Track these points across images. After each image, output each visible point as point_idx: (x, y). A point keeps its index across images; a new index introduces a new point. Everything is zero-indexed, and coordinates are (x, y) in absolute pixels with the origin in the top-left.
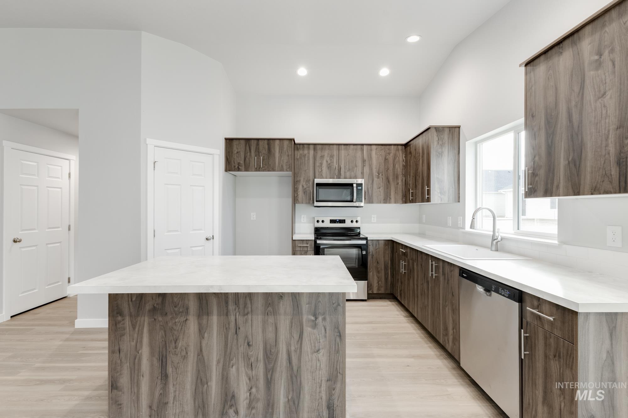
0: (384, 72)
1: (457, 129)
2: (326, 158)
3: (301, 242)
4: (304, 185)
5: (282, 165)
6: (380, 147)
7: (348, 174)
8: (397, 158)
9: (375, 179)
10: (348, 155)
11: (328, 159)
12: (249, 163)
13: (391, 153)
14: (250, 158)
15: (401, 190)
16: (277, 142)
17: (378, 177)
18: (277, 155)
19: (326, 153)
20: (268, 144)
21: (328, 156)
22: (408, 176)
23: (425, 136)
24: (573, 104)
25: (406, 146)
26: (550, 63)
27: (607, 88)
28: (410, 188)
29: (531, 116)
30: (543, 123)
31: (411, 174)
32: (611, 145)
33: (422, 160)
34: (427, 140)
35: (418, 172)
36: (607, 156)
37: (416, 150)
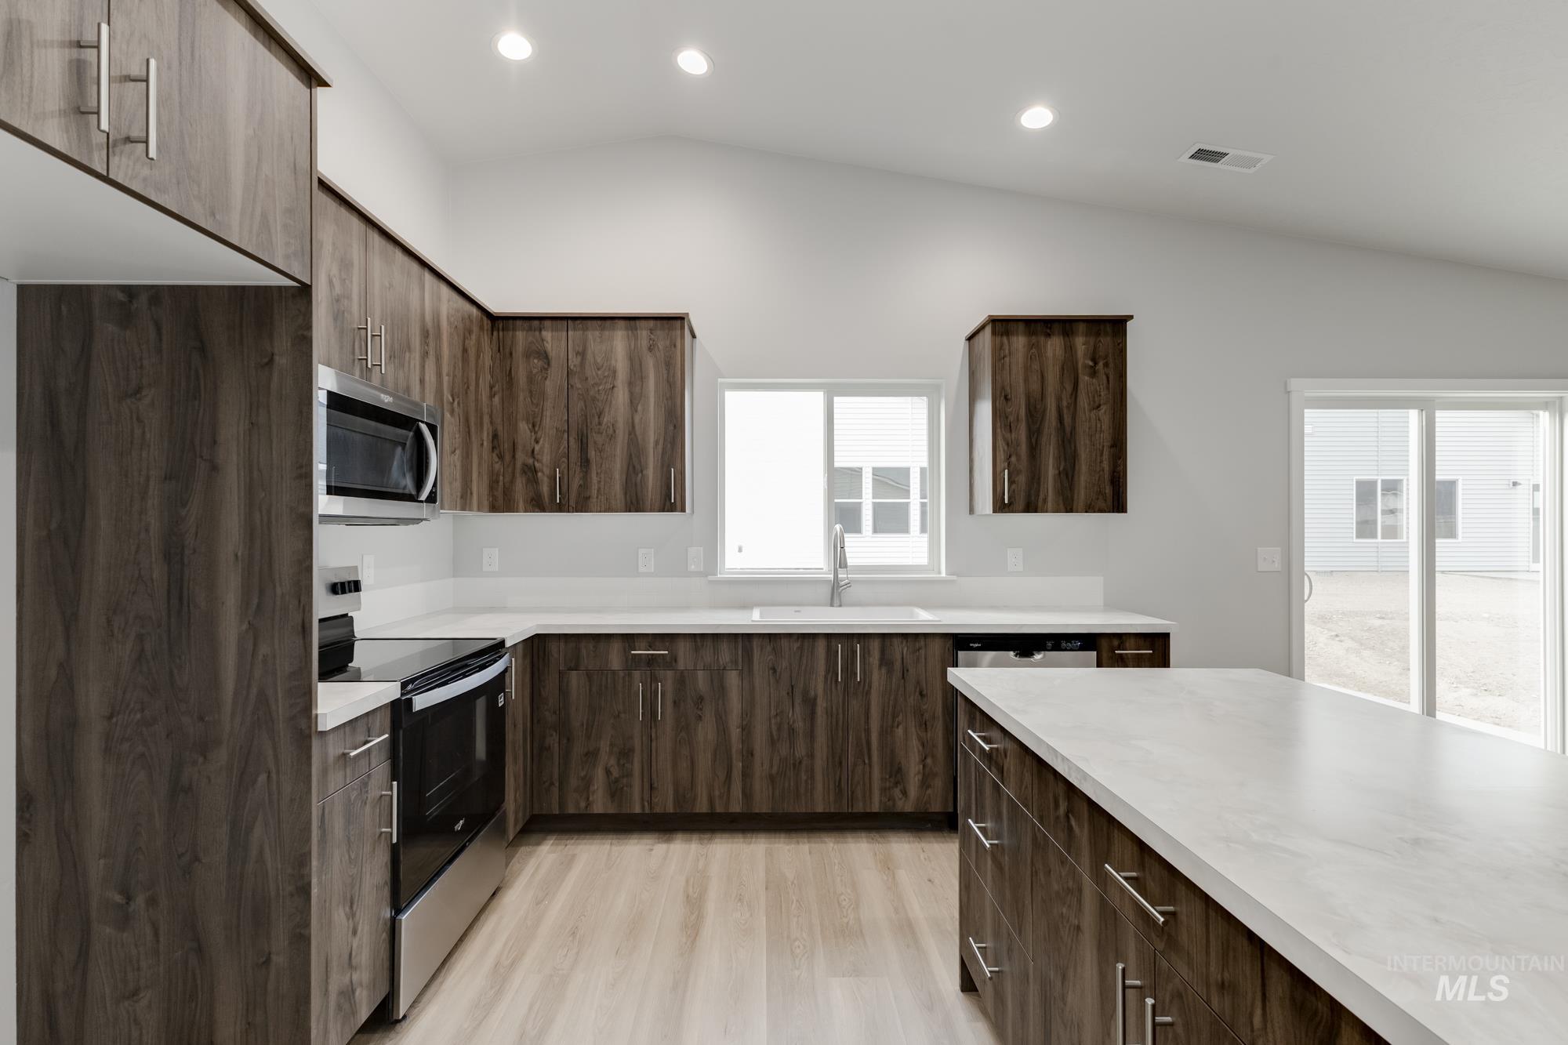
8: (482, 355)
13: (473, 331)
22: (523, 427)
23: (651, 331)
24: (1065, 404)
25: (499, 323)
26: (1034, 339)
27: (1102, 402)
28: (537, 464)
29: (1002, 398)
30: (1023, 412)
31: (548, 422)
32: (1105, 462)
33: (631, 393)
34: (661, 345)
35: (600, 424)
36: (1101, 473)
37: (582, 354)
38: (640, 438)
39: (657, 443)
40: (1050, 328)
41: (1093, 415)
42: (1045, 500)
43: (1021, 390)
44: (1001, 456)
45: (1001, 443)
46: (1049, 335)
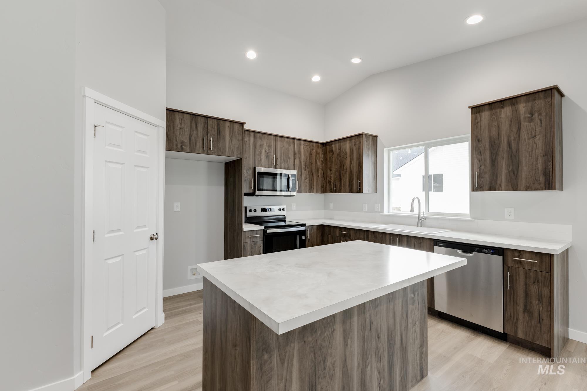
0: (316, 78)
1: (376, 137)
2: (265, 147)
3: (251, 232)
4: (245, 172)
5: (232, 150)
6: (306, 142)
7: (283, 165)
8: (318, 154)
9: (303, 171)
10: (283, 146)
11: (267, 148)
12: (196, 144)
13: (314, 149)
14: (196, 137)
15: (320, 182)
16: (228, 124)
17: (305, 170)
18: (227, 138)
19: (265, 142)
20: (218, 125)
21: (266, 146)
22: (329, 171)
23: (355, 140)
24: (512, 138)
25: (324, 145)
26: (494, 111)
27: (537, 134)
28: (331, 181)
29: (477, 141)
30: (487, 146)
31: (333, 169)
32: (539, 164)
33: (350, 158)
34: (357, 143)
35: (344, 168)
36: (537, 170)
37: (340, 149)
38: (352, 171)
39: (356, 172)
40: (503, 104)
41: (531, 141)
42: (500, 185)
43: (487, 135)
44: (476, 166)
45: (476, 161)
46: (503, 107)
